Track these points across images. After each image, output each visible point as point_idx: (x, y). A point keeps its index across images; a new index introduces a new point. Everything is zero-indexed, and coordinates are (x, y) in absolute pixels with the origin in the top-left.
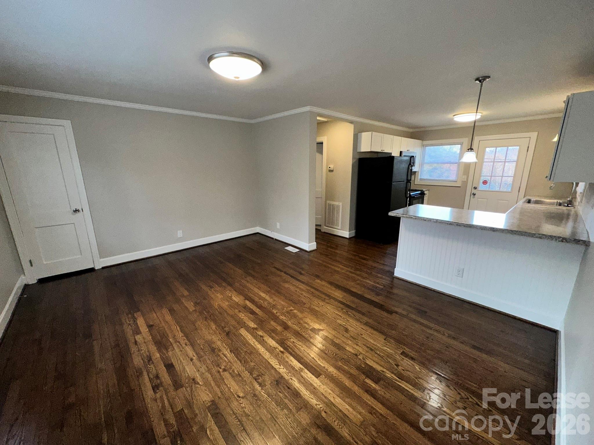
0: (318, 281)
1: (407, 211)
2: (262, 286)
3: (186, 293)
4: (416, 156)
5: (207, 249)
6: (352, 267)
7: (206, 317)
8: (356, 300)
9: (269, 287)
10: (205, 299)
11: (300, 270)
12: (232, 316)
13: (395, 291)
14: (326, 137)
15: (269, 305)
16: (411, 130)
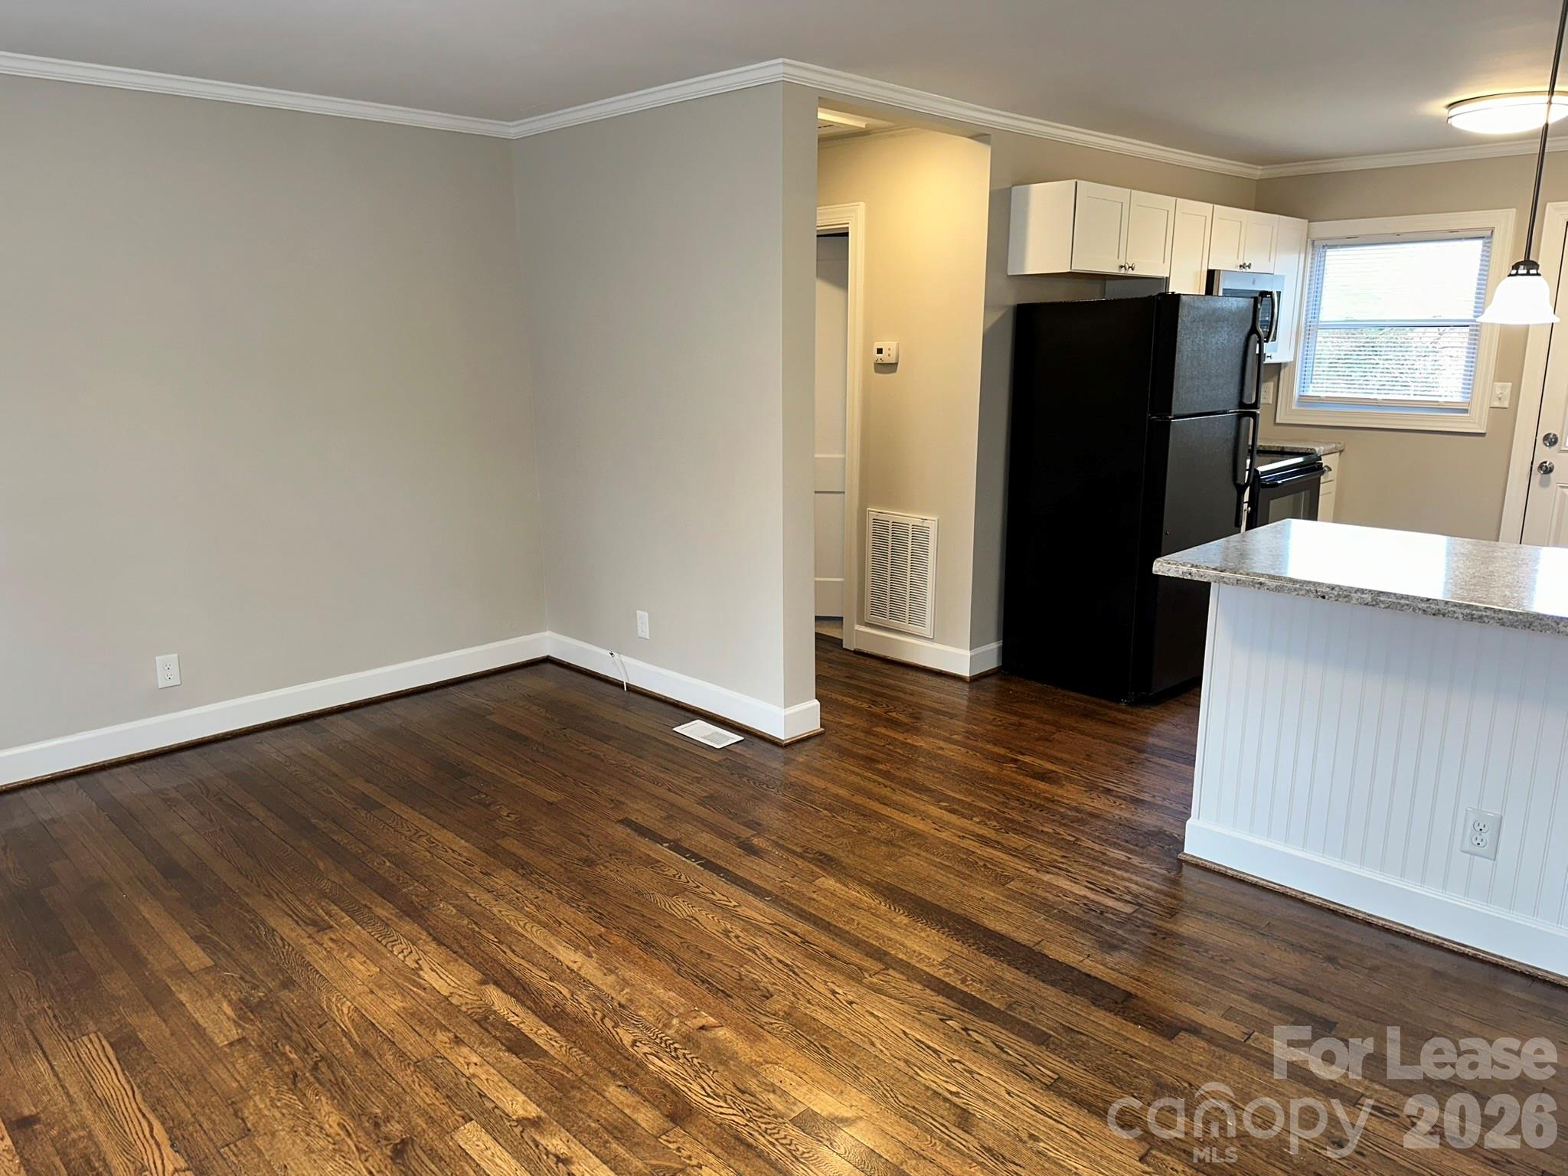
0: (830, 883)
1: (1243, 555)
2: (567, 912)
3: (195, 957)
4: (1279, 294)
5: (299, 742)
6: (988, 815)
7: (295, 1075)
8: (1010, 974)
9: (600, 918)
10: (288, 984)
11: (746, 833)
12: (420, 1066)
13: (1189, 927)
14: (861, 207)
15: (598, 1005)
16: (1258, 172)
